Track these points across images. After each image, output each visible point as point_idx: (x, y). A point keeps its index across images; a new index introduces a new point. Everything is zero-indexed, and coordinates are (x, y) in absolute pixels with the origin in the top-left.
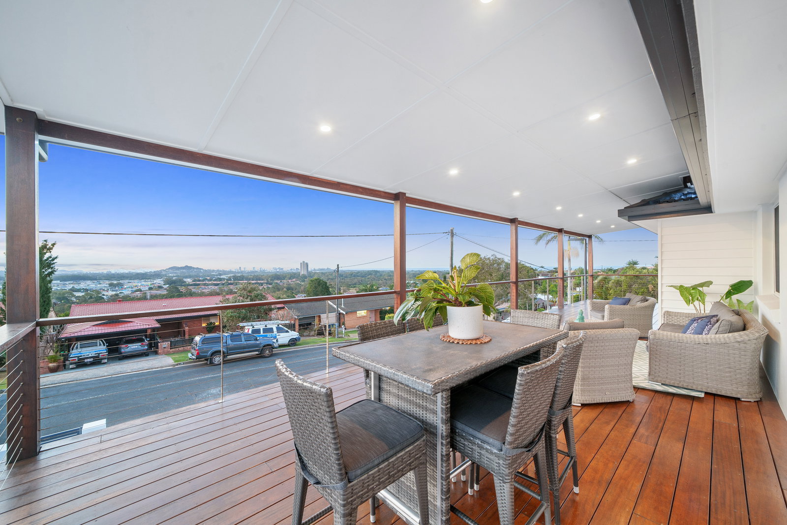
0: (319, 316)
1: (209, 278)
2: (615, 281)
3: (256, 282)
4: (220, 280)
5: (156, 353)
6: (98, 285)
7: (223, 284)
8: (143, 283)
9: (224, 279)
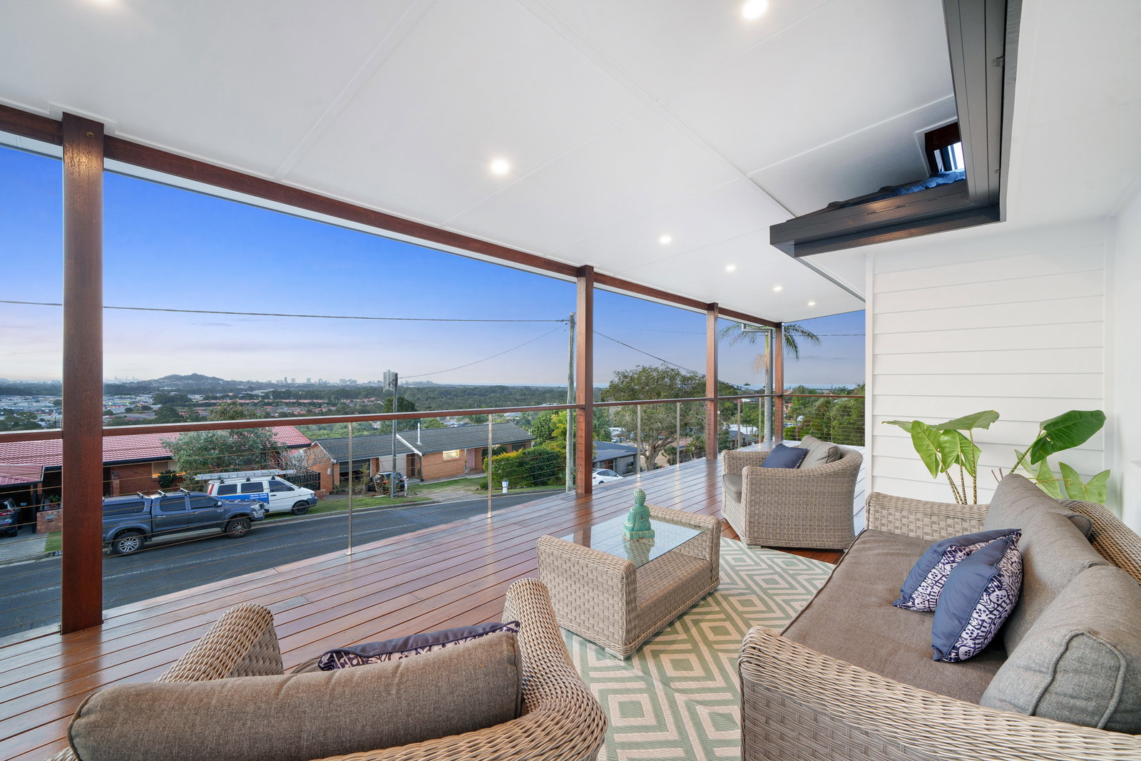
0: (378, 459)
1: (231, 394)
2: (840, 407)
3: (310, 401)
4: (251, 397)
5: (33, 530)
6: (35, 404)
7: (255, 405)
8: (117, 401)
9: (257, 396)
